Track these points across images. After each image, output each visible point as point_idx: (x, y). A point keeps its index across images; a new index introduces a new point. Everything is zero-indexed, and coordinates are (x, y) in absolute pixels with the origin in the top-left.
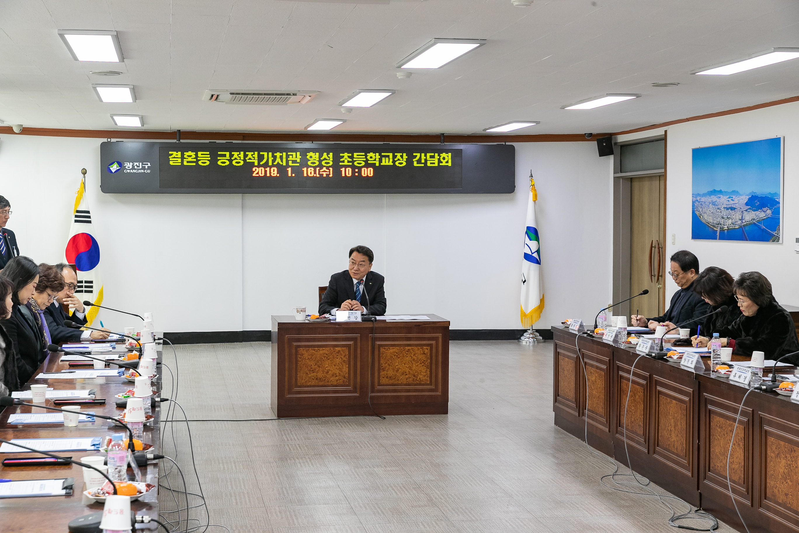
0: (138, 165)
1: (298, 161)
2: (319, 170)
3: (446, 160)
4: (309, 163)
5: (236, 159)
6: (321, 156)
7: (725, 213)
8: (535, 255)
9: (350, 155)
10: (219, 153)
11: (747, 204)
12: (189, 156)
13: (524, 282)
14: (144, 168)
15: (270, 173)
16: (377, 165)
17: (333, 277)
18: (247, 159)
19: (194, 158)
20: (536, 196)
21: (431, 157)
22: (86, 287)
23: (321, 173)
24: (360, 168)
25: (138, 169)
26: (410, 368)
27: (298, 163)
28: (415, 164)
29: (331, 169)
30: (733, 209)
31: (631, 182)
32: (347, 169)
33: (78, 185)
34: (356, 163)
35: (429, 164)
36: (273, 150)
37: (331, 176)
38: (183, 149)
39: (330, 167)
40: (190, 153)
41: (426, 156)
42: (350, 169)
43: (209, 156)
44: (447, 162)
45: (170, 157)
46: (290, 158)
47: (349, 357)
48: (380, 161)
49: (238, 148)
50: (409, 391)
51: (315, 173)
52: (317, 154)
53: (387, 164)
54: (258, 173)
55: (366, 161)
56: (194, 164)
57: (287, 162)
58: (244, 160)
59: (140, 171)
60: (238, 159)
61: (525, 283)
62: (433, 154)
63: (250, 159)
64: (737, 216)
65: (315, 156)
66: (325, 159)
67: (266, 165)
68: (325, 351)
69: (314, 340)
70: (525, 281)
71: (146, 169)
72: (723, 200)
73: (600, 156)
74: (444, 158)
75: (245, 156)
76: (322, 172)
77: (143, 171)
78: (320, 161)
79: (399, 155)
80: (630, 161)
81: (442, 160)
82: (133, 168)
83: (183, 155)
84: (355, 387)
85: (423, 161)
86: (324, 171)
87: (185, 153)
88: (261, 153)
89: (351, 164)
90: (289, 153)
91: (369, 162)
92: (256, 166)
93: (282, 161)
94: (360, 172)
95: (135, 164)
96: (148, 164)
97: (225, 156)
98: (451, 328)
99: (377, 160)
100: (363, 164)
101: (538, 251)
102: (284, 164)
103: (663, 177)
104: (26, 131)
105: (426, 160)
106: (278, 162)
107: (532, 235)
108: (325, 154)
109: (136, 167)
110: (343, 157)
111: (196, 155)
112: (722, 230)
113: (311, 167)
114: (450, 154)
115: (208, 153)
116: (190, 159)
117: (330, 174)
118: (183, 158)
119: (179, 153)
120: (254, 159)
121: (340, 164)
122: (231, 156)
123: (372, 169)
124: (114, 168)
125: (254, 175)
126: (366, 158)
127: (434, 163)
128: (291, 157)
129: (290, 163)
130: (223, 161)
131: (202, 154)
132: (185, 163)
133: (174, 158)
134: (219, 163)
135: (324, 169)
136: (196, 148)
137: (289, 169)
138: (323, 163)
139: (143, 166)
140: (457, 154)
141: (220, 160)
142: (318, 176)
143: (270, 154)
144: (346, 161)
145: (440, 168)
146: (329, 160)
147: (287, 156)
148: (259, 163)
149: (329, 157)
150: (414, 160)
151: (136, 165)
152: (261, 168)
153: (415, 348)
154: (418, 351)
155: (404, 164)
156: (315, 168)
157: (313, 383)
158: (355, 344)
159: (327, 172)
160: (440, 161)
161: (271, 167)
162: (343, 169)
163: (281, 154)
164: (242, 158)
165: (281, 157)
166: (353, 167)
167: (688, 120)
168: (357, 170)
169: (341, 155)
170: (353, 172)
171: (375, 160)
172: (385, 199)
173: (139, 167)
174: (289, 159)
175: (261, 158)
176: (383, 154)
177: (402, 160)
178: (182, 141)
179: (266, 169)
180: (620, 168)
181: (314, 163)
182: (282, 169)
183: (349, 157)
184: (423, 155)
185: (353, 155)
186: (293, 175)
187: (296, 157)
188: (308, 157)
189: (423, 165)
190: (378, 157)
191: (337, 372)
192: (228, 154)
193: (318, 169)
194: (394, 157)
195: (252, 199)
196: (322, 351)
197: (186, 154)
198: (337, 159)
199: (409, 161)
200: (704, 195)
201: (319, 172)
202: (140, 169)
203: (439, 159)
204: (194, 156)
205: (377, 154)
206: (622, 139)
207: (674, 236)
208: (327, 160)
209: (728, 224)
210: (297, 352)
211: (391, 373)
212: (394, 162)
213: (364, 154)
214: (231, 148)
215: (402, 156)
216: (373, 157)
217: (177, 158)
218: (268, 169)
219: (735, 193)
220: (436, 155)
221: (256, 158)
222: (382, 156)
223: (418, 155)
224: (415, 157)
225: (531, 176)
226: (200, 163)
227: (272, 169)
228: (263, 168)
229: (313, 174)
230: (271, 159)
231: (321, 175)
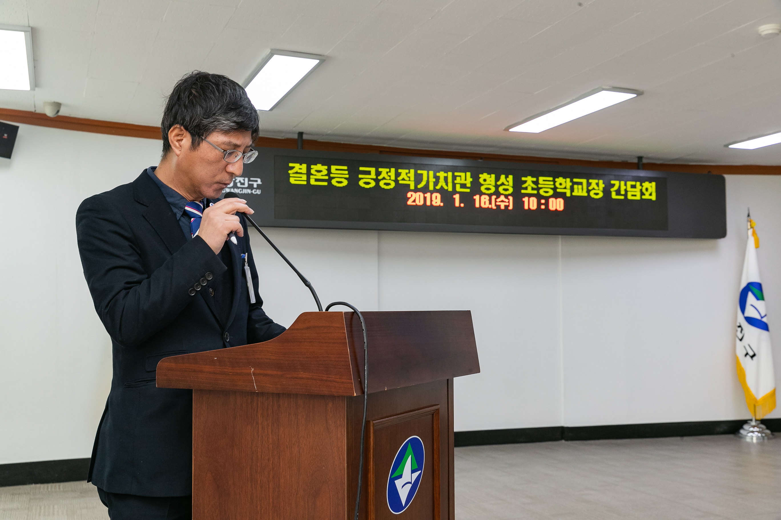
0: (242, 181)
1: (469, 185)
2: (496, 199)
3: (649, 192)
4: (483, 189)
5: (384, 178)
6: (497, 179)
8: (764, 320)
9: (534, 179)
10: (361, 169)
12: (319, 171)
13: (752, 357)
14: (251, 187)
15: (431, 201)
16: (568, 195)
18: (399, 179)
19: (326, 175)
20: (758, 242)
21: (633, 187)
23: (498, 203)
24: (547, 199)
25: (243, 188)
27: (468, 188)
28: (614, 196)
29: (511, 198)
32: (531, 199)
34: (542, 192)
35: (630, 197)
36: (435, 168)
37: (511, 207)
38: (308, 160)
39: (509, 195)
40: (319, 167)
41: (626, 185)
42: (535, 199)
43: (347, 172)
44: (651, 195)
45: (290, 172)
46: (458, 180)
48: (572, 190)
49: (388, 163)
51: (490, 203)
52: (493, 176)
53: (580, 194)
54: (414, 201)
55: (555, 189)
56: (325, 184)
57: (454, 185)
58: (396, 181)
59: (244, 192)
60: (388, 178)
61: (754, 358)
62: (633, 183)
63: (403, 179)
65: (490, 179)
66: (503, 184)
67: (425, 190)
70: (754, 355)
71: (255, 188)
74: (647, 189)
75: (398, 175)
76: (500, 202)
77: (249, 191)
78: (497, 187)
79: (594, 182)
81: (644, 190)
82: (235, 186)
83: (309, 169)
85: (623, 192)
86: (502, 201)
87: (312, 166)
88: (419, 172)
89: (535, 192)
90: (456, 174)
91: (558, 190)
92: (412, 191)
93: (447, 185)
94: (547, 204)
96: (256, 181)
97: (369, 173)
99: (568, 187)
100: (551, 192)
102: (450, 189)
105: (626, 191)
106: (442, 186)
108: (503, 177)
109: (239, 185)
110: (525, 182)
111: (329, 170)
113: (485, 194)
114: (654, 184)
115: (346, 168)
116: (319, 176)
117: (509, 206)
118: (309, 174)
119: (304, 166)
120: (409, 180)
121: (523, 191)
122: (378, 173)
123: (562, 201)
125: (410, 202)
126: (554, 184)
127: (635, 196)
128: (458, 178)
129: (458, 188)
130: (366, 181)
131: (336, 170)
132: (313, 182)
133: (297, 173)
134: (361, 183)
135: (502, 198)
136: (329, 161)
137: (457, 197)
138: (501, 189)
139: (250, 183)
140: (662, 185)
141: (363, 179)
142: (494, 207)
143: (431, 173)
144: (529, 188)
145: (642, 203)
146: (508, 185)
147: (454, 178)
148: (416, 186)
149: (508, 182)
150: (612, 190)
151: (240, 182)
152: (418, 194)
155: (601, 195)
156: (490, 195)
159: (505, 202)
160: (642, 194)
161: (432, 192)
162: (526, 199)
163: (446, 175)
164: (393, 178)
165: (446, 179)
166: (539, 197)
168: (543, 201)
169: (523, 178)
170: (539, 204)
171: (565, 188)
173: (243, 184)
174: (456, 182)
175: (418, 179)
176: (575, 180)
177: (597, 189)
179: (426, 195)
181: (488, 189)
182: (447, 196)
183: (533, 182)
184: (623, 183)
185: (538, 180)
186: (462, 205)
187: (466, 180)
188: (481, 181)
189: (622, 197)
190: (569, 184)
192: (373, 170)
193: (494, 197)
194: (589, 184)
197: (314, 168)
198: (518, 185)
199: (607, 191)
201: (496, 202)
202: (245, 188)
203: (641, 190)
204: (325, 172)
205: (568, 180)
208: (505, 185)
212: (588, 191)
213: (551, 179)
214: (378, 163)
215: (597, 184)
216: (563, 184)
217: (301, 173)
218: (428, 195)
220: (638, 184)
221: (412, 178)
222: (574, 183)
223: (617, 183)
224: (613, 185)
225: (749, 216)
226: (334, 182)
227: (434, 195)
228: (421, 194)
229: (487, 205)
230: (432, 180)
231: (498, 207)
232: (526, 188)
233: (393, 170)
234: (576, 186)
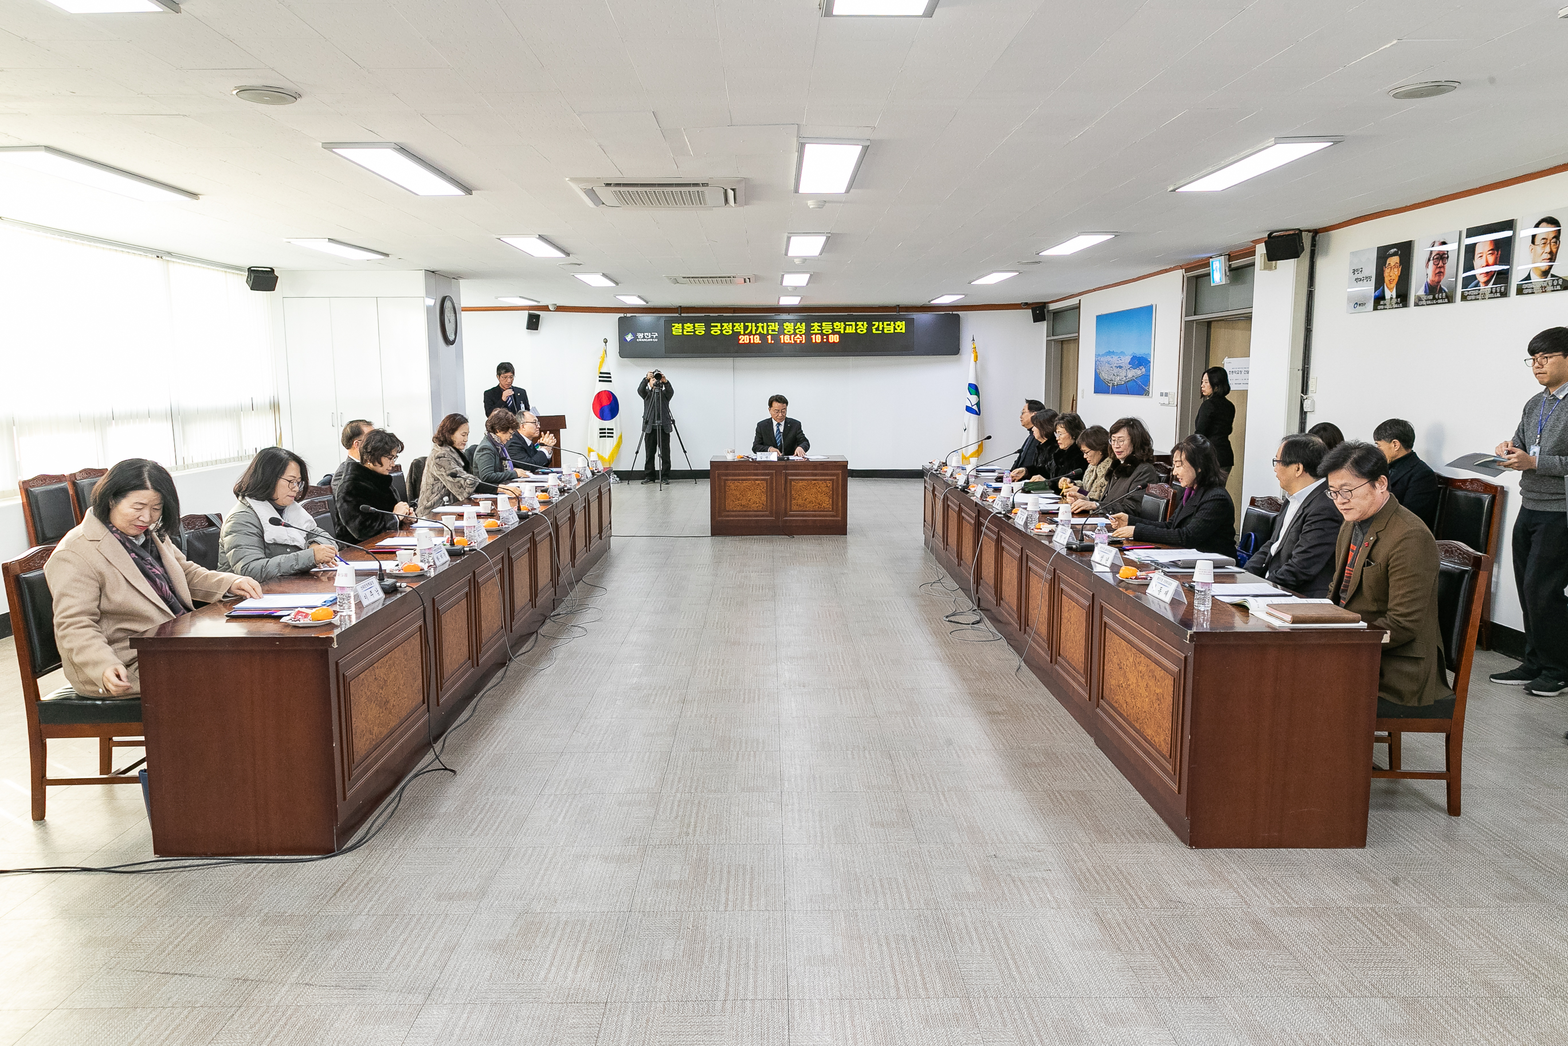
1: (777, 330)
3: (900, 328)
4: (786, 332)
5: (725, 329)
6: (795, 326)
7: (1116, 370)
8: (975, 408)
9: (820, 324)
10: (712, 324)
11: (1130, 363)
12: (689, 327)
13: (965, 430)
14: (652, 337)
15: (754, 340)
16: (842, 332)
17: (759, 424)
18: (734, 328)
19: (692, 329)
20: (976, 357)
21: (887, 325)
22: (608, 433)
24: (828, 336)
26: (816, 498)
27: (776, 332)
28: (874, 331)
29: (803, 336)
30: (1121, 367)
31: (1062, 344)
32: (817, 336)
33: (602, 352)
34: (824, 331)
35: (886, 331)
36: (756, 320)
37: (804, 342)
38: (683, 321)
39: (803, 334)
40: (689, 325)
41: (883, 324)
42: (820, 336)
43: (704, 327)
44: (901, 329)
45: (673, 328)
46: (770, 328)
47: (767, 488)
48: (845, 329)
49: (728, 320)
50: (815, 516)
52: (792, 324)
53: (850, 331)
54: (744, 341)
55: (834, 329)
56: (692, 333)
57: (768, 330)
58: (733, 330)
59: (649, 340)
60: (727, 328)
62: (889, 323)
63: (737, 329)
64: (1123, 373)
65: (791, 326)
67: (750, 334)
68: (748, 483)
69: (739, 475)
71: (654, 338)
72: (1114, 360)
73: (1035, 321)
74: (899, 326)
75: (733, 326)
76: (797, 339)
77: (652, 340)
78: (795, 330)
79: (860, 324)
80: (1060, 328)
81: (896, 327)
82: (644, 338)
83: (683, 326)
84: (771, 512)
85: (881, 329)
88: (746, 324)
89: (820, 332)
90: (769, 324)
92: (742, 335)
93: (763, 330)
94: (828, 339)
95: (646, 334)
96: (655, 334)
97: (717, 326)
98: (849, 468)
99: (842, 328)
100: (831, 331)
101: (978, 404)
102: (765, 333)
103: (1076, 340)
104: (560, 309)
105: (883, 328)
106: (760, 331)
107: (973, 391)
108: (799, 324)
109: (646, 337)
110: (814, 326)
111: (694, 326)
112: (1113, 385)
113: (787, 335)
114: (904, 322)
115: (703, 324)
116: (689, 330)
117: (802, 341)
118: (683, 329)
119: (680, 325)
120: (740, 329)
121: (812, 332)
122: (722, 326)
123: (838, 336)
124: (629, 337)
125: (741, 342)
126: (833, 327)
127: (890, 330)
128: (770, 326)
129: (770, 332)
130: (715, 331)
131: (698, 326)
132: (685, 333)
133: (676, 329)
134: (712, 332)
135: (798, 336)
136: (693, 321)
137: (769, 337)
138: (797, 331)
139: (652, 335)
140: (910, 323)
141: (713, 330)
142: (793, 342)
143: (754, 324)
144: (816, 330)
145: (896, 335)
146: (802, 329)
147: (768, 326)
148: (744, 332)
149: (802, 327)
150: (873, 328)
152: (746, 336)
153: (820, 482)
154: (823, 485)
155: (865, 331)
156: (790, 335)
157: (738, 509)
158: (772, 479)
159: (800, 339)
160: (895, 329)
161: (754, 335)
162: (813, 336)
163: (763, 325)
164: (731, 328)
165: (763, 327)
166: (822, 334)
167: (1095, 290)
168: (825, 337)
169: (812, 324)
170: (822, 339)
171: (840, 328)
172: (851, 360)
173: (649, 336)
175: (746, 328)
176: (847, 323)
177: (862, 327)
178: (682, 315)
179: (750, 337)
180: (1052, 331)
181: (789, 332)
182: (763, 337)
183: (818, 326)
184: (881, 323)
185: (822, 324)
186: (773, 342)
187: (775, 327)
188: (785, 327)
189: (881, 332)
190: (843, 325)
191: (758, 500)
192: (719, 325)
193: (793, 336)
194: (857, 325)
195: (741, 362)
196: (745, 484)
197: (686, 326)
198: (808, 328)
199: (869, 329)
200: (1103, 355)
201: (794, 339)
202: (649, 338)
203: (894, 327)
204: (692, 327)
205: (842, 323)
206: (1053, 307)
207: (1083, 391)
208: (800, 329)
209: (1117, 380)
210: (725, 483)
211: (800, 502)
212: (856, 329)
213: (831, 323)
214: (722, 320)
215: (863, 325)
216: (839, 326)
217: (679, 329)
218: (752, 337)
219: (1122, 353)
220: (892, 323)
221: (742, 328)
222: (846, 325)
223: (877, 323)
224: (874, 325)
225: (973, 340)
226: (697, 333)
227: (756, 336)
228: (748, 336)
229: (789, 341)
230: (754, 328)
231: (795, 342)
232: (814, 330)
233: (731, 324)
234: (847, 327)
